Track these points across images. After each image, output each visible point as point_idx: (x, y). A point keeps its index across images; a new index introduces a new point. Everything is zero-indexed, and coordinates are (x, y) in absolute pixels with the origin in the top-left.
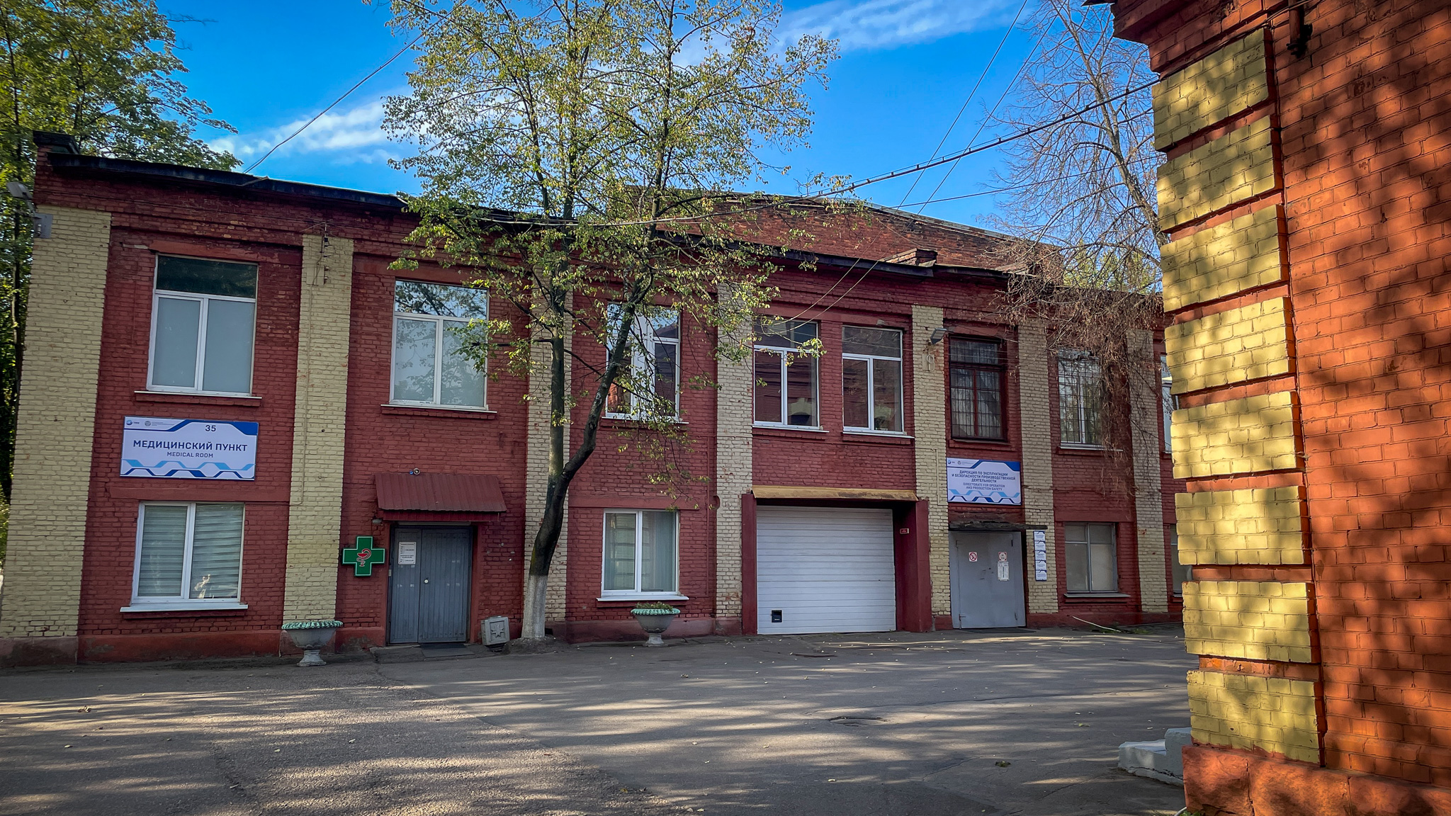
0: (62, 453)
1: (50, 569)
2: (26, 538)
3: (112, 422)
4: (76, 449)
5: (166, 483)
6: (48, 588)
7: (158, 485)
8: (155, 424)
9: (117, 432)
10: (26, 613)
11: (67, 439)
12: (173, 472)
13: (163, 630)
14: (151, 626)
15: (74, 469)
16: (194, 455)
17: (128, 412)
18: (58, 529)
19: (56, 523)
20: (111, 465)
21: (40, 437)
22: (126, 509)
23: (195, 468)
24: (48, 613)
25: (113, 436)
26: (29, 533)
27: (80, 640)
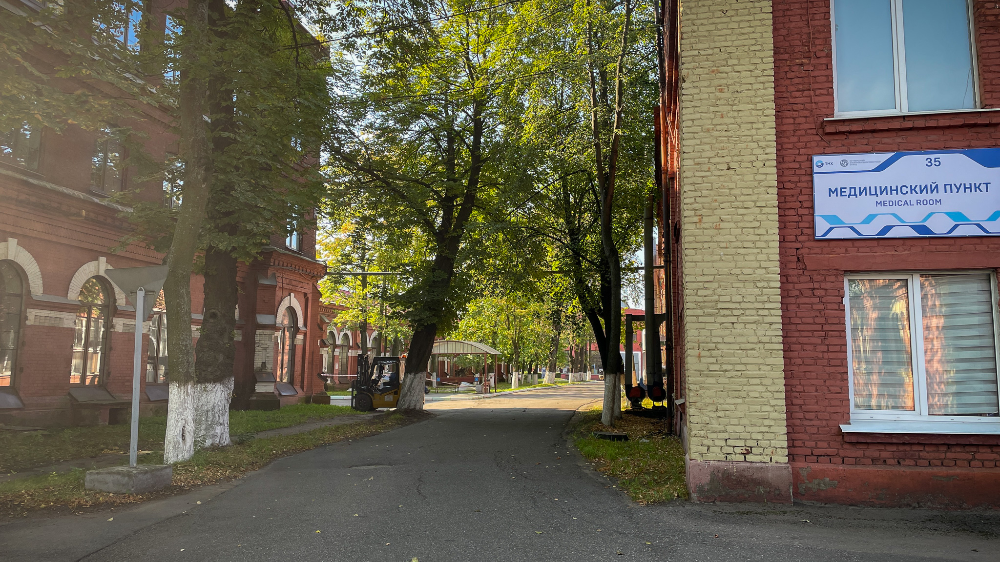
0: (741, 211)
1: (742, 368)
2: (708, 326)
3: (796, 165)
4: (759, 204)
5: (879, 246)
6: (744, 394)
7: (868, 250)
8: (854, 163)
9: (804, 178)
10: (721, 428)
11: (745, 191)
12: (888, 228)
13: (902, 462)
14: (885, 454)
15: (757, 231)
16: (914, 202)
17: (817, 150)
18: (747, 313)
19: (744, 305)
20: (801, 225)
21: (712, 193)
22: (829, 285)
23: (917, 220)
24: (749, 429)
25: (799, 184)
26: (711, 319)
27: (793, 468)
